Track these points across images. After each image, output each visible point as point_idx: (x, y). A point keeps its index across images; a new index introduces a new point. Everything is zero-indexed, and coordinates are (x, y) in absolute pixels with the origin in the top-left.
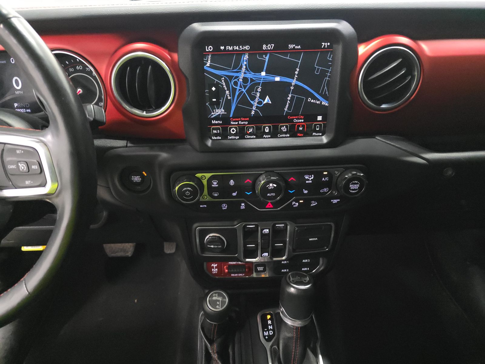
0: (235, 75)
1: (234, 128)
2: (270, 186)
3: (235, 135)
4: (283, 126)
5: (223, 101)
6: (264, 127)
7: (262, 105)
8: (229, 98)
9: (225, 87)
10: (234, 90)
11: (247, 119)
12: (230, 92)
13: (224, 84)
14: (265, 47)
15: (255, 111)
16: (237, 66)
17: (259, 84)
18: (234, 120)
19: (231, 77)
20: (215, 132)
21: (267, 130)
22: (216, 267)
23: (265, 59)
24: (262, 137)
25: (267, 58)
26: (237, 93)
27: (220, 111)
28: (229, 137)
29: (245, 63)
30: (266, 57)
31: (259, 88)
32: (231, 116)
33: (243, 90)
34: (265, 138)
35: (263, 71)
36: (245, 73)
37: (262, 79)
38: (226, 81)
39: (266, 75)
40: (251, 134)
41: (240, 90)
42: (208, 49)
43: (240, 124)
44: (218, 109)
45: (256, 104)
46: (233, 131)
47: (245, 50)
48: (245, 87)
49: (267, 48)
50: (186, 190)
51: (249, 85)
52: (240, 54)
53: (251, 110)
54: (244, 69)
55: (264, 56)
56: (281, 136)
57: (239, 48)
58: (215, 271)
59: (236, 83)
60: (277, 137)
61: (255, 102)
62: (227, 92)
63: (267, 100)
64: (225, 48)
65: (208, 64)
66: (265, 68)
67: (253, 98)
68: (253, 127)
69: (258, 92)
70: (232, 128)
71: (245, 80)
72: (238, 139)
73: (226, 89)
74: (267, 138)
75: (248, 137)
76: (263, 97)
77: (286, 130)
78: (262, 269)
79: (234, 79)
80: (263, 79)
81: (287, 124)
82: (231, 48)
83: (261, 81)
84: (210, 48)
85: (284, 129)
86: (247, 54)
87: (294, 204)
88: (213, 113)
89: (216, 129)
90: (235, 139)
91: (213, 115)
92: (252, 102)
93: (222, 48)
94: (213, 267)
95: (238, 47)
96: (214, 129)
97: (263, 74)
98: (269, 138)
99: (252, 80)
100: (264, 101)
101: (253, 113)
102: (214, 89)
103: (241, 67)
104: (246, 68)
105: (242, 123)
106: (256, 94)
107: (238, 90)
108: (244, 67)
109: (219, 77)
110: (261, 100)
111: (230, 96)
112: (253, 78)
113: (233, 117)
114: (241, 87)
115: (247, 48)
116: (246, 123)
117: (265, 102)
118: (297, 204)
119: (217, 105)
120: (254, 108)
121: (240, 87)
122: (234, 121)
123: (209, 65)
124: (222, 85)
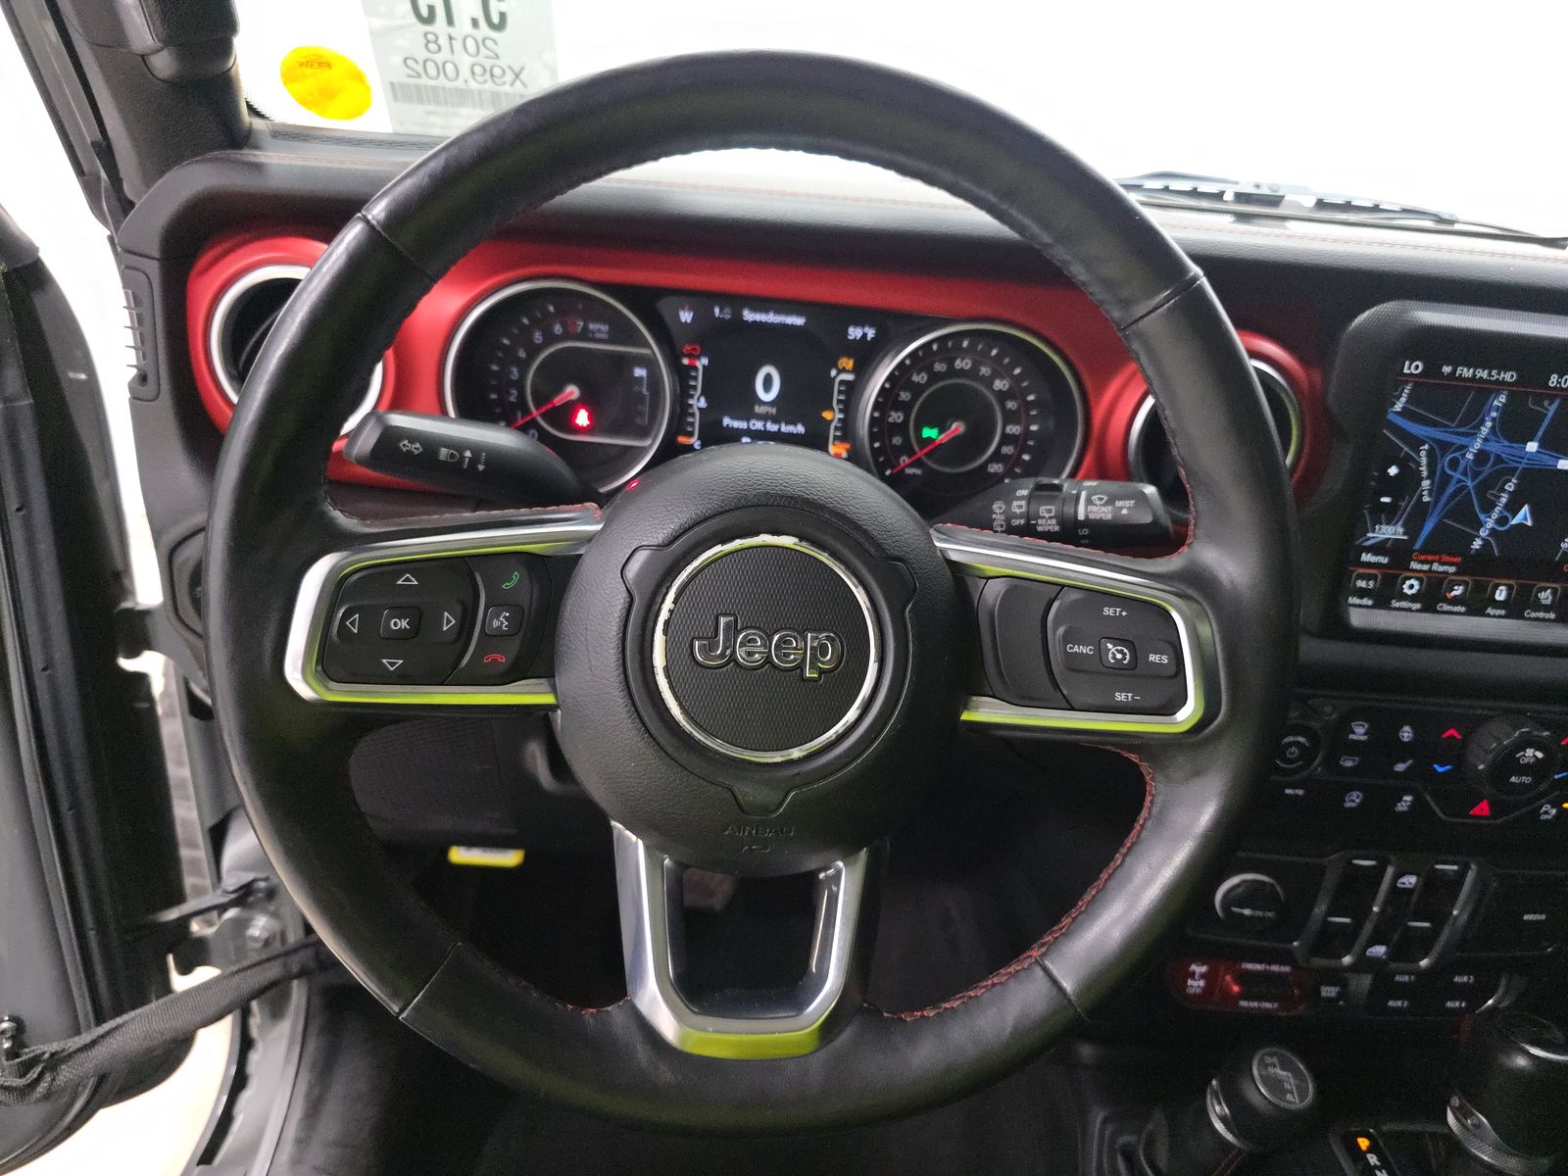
0: (1458, 440)
1: (1417, 579)
2: (1527, 755)
3: (1413, 598)
4: (1545, 589)
5: (1407, 505)
6: (1496, 587)
7: (1506, 528)
8: (1426, 499)
9: (1424, 468)
10: (1446, 480)
11: (1455, 560)
12: (1432, 484)
13: (1424, 461)
14: (1555, 380)
15: (1483, 539)
16: (1473, 420)
17: (1512, 471)
18: (1422, 558)
19: (1445, 446)
20: (1362, 584)
21: (1500, 594)
22: (1203, 976)
23: (1546, 409)
24: (1479, 612)
25: (1553, 409)
26: (1450, 489)
27: (1390, 531)
28: (1395, 604)
29: (1494, 414)
30: (1550, 405)
31: (1510, 481)
32: (1417, 546)
33: (1470, 484)
34: (1489, 616)
35: (1532, 440)
36: (1486, 440)
37: (1525, 461)
38: (1431, 454)
39: (1538, 452)
40: (1455, 601)
41: (1459, 481)
42: (1409, 368)
43: (1435, 572)
44: (1388, 524)
45: (1490, 524)
46: (1411, 587)
47: (1503, 383)
48: (1475, 475)
49: (1560, 383)
50: (1290, 744)
51: (1487, 470)
52: (1487, 390)
53: (1472, 538)
54: (1485, 430)
55: (1546, 403)
56: (1534, 615)
57: (1490, 375)
58: (1196, 985)
59: (1454, 464)
60: (1523, 618)
61: (1490, 517)
62: (1426, 484)
63: (1524, 516)
64: (1455, 371)
65: (1398, 407)
66: (1540, 434)
67: (1488, 507)
68: (1464, 581)
69: (1504, 491)
70: (1410, 578)
71: (1482, 457)
72: (1418, 611)
73: (1425, 474)
74: (1494, 616)
75: (1446, 607)
76: (1513, 508)
77: (1549, 602)
78: (1333, 995)
79: (1454, 452)
80: (1528, 459)
81: (1554, 586)
82: (1467, 373)
83: (1521, 466)
84: (1414, 368)
85: (1546, 597)
86: (1505, 392)
87: (1546, 813)
88: (1370, 535)
89: (1367, 577)
90: (1409, 610)
91: (1369, 539)
92: (1482, 517)
93: (1447, 369)
94: (1192, 975)
95: (1486, 371)
96: (1361, 577)
97: (1532, 447)
98: (1500, 617)
99: (1499, 459)
100: (1513, 518)
101: (1477, 544)
102: (1393, 471)
103: (1482, 422)
104: (1493, 429)
105: (1441, 569)
106: (1500, 497)
107: (1454, 481)
108: (1489, 424)
109: (1416, 443)
110: (1506, 513)
111: (1430, 495)
112: (1503, 455)
113: (1422, 551)
114: (1465, 473)
115: (1509, 376)
116: (1452, 569)
117: (1514, 522)
118: (1554, 811)
119: (1389, 514)
120: (1483, 533)
121: (1461, 474)
122: (1422, 562)
123: (1399, 410)
124: (1419, 464)
